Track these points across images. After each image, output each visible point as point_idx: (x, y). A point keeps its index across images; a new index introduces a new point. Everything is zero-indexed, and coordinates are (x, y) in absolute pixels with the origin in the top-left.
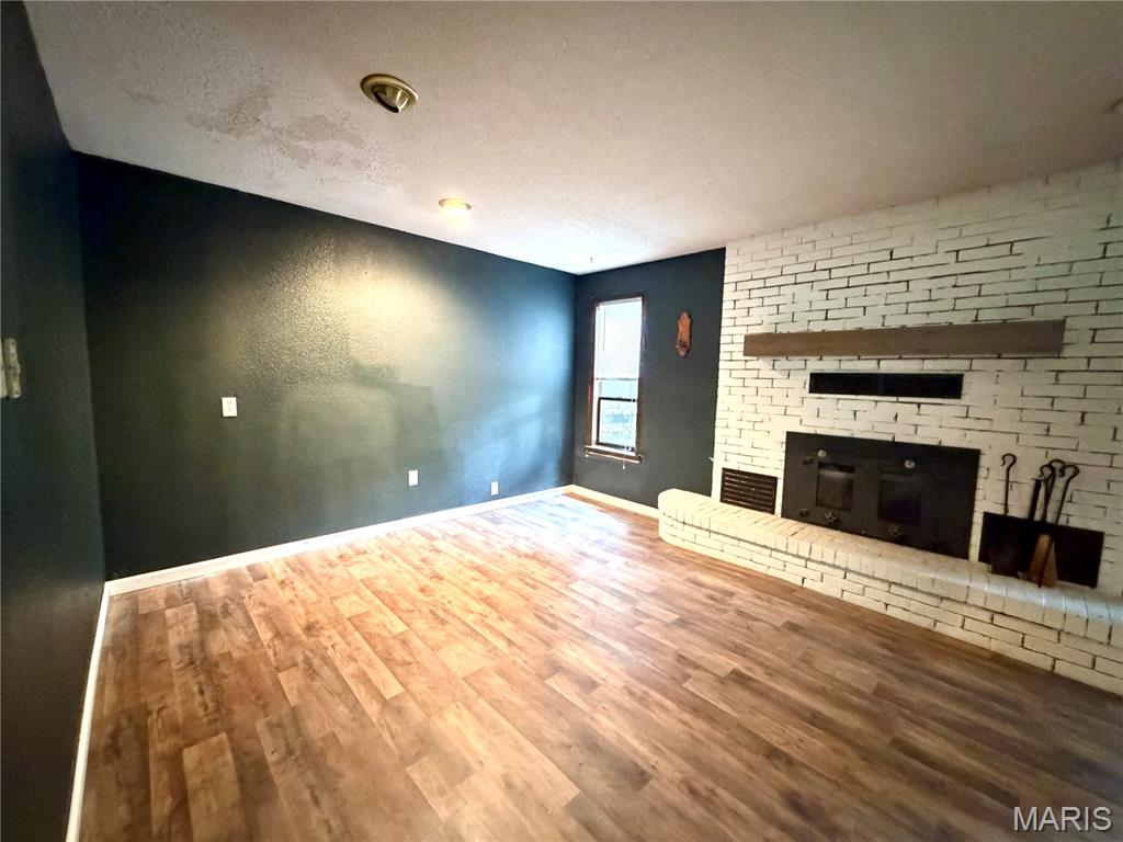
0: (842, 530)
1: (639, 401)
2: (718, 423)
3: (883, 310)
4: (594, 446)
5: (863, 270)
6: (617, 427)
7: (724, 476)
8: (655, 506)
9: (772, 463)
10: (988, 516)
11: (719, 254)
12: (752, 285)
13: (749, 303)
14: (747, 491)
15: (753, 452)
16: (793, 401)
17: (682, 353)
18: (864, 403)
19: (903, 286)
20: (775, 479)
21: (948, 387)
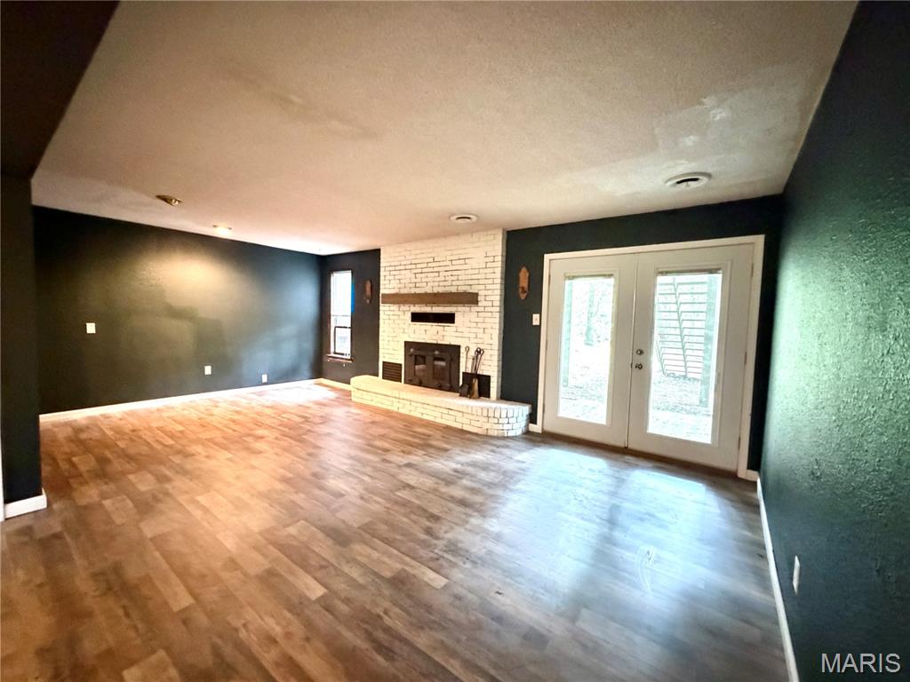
0: (424, 386)
1: (351, 328)
2: (381, 338)
3: (432, 284)
4: (332, 355)
5: (425, 265)
6: (341, 344)
7: (383, 365)
8: (349, 383)
9: (398, 357)
10: (463, 373)
11: (378, 251)
12: (391, 268)
13: (390, 278)
14: (392, 372)
15: (393, 352)
16: (406, 326)
17: (368, 301)
18: (427, 326)
19: (437, 274)
20: (401, 365)
21: (449, 318)
